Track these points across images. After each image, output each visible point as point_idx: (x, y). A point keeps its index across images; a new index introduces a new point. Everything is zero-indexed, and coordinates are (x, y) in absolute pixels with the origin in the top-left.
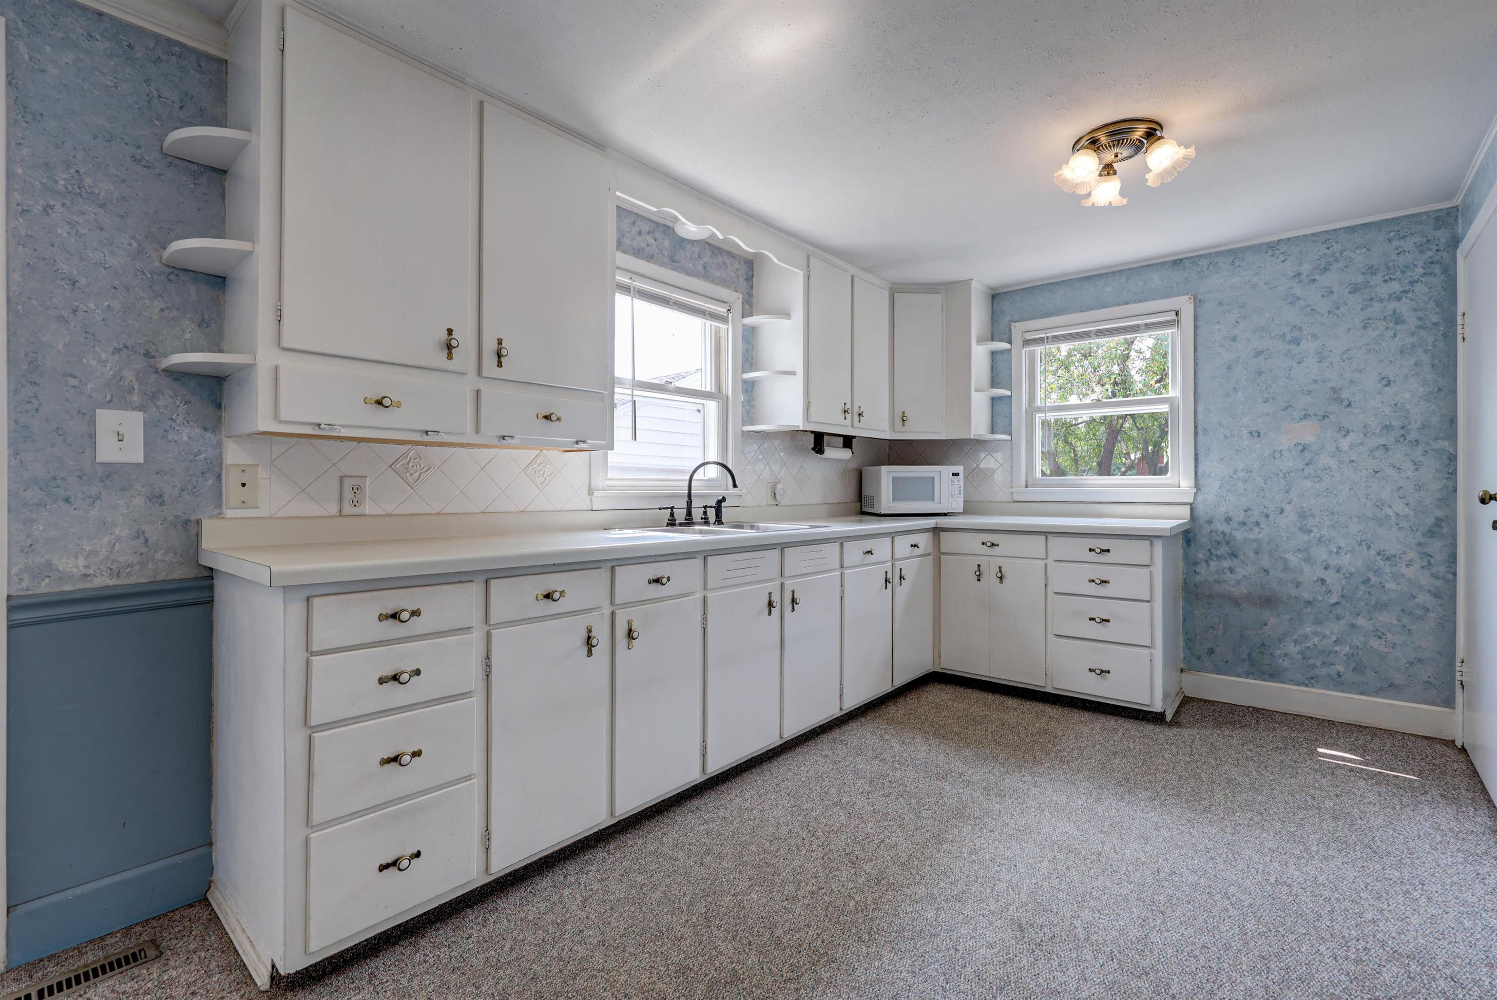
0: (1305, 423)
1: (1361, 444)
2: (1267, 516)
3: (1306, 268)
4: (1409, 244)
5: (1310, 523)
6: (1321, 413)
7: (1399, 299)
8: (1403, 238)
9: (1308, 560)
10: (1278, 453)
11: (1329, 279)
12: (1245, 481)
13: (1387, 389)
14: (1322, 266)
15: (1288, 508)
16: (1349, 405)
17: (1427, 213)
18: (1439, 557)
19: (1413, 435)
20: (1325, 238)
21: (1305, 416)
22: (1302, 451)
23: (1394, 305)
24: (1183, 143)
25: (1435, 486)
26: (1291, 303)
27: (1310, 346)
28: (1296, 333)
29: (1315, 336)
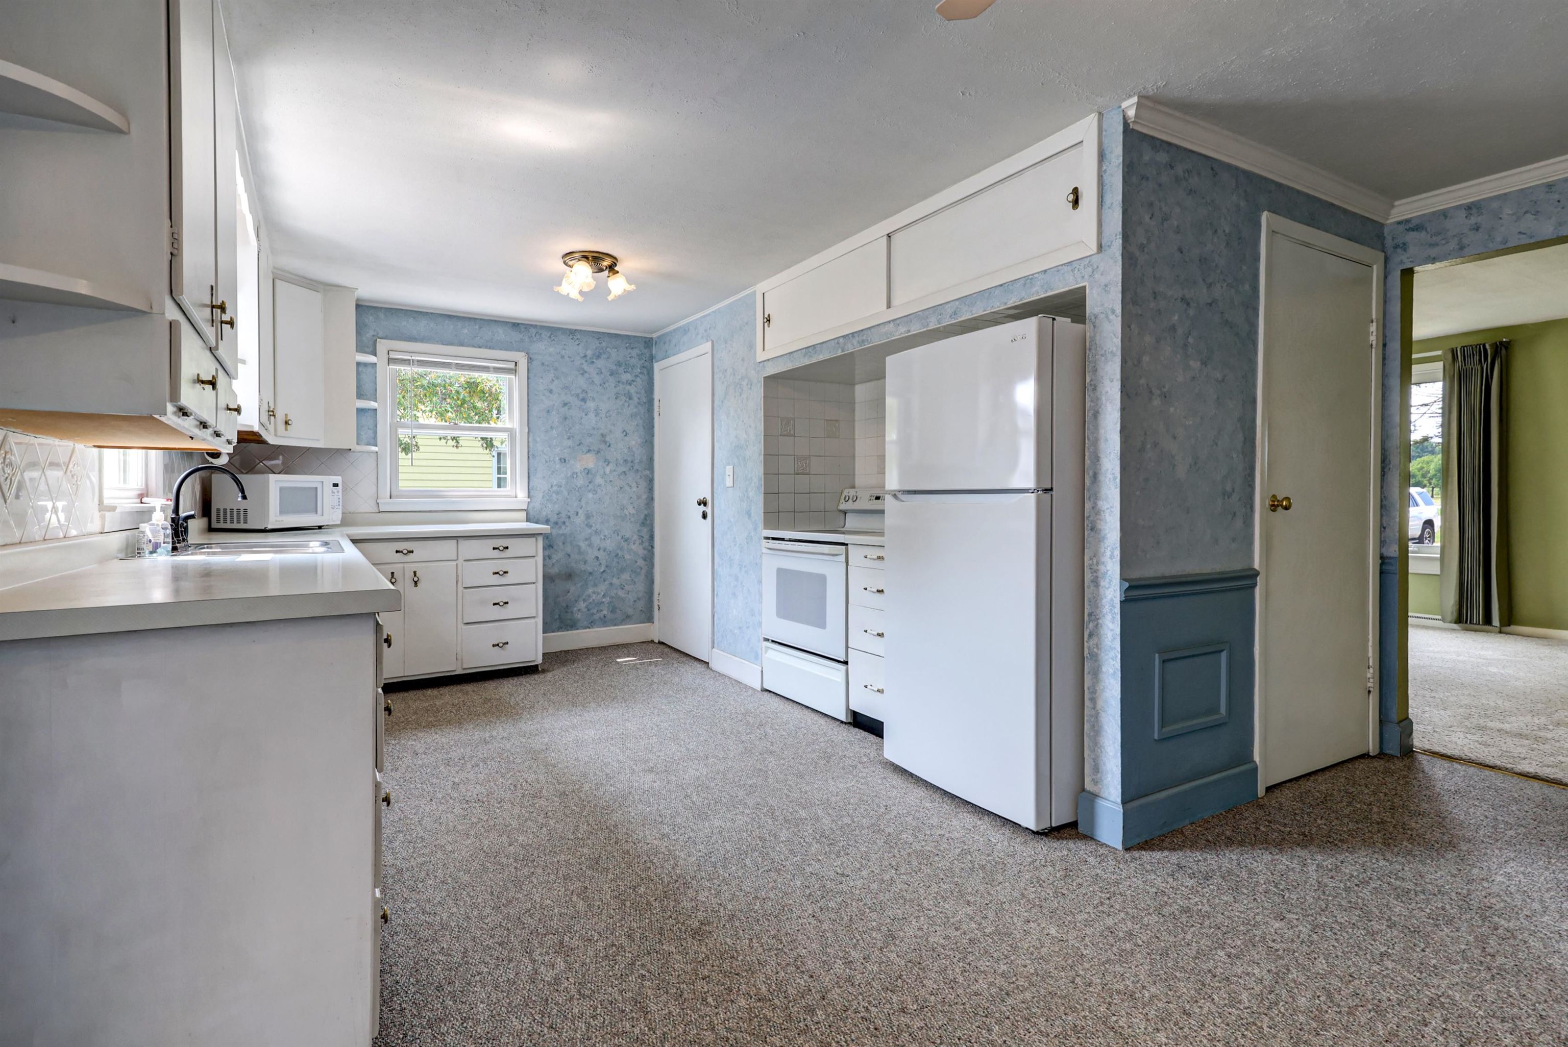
0: (588, 455)
1: (614, 471)
2: (569, 517)
3: (589, 353)
4: (635, 352)
5: (592, 521)
6: (596, 449)
7: (630, 384)
8: (632, 348)
9: (590, 545)
10: (574, 475)
11: (600, 363)
12: (557, 493)
13: (626, 438)
14: (597, 354)
15: (580, 512)
16: (609, 446)
17: (641, 337)
18: (646, 537)
19: (636, 467)
20: (599, 336)
21: (589, 451)
22: (588, 473)
23: (628, 387)
24: (629, 282)
25: (644, 497)
26: (582, 374)
27: (591, 405)
28: (584, 395)
29: (594, 399)
